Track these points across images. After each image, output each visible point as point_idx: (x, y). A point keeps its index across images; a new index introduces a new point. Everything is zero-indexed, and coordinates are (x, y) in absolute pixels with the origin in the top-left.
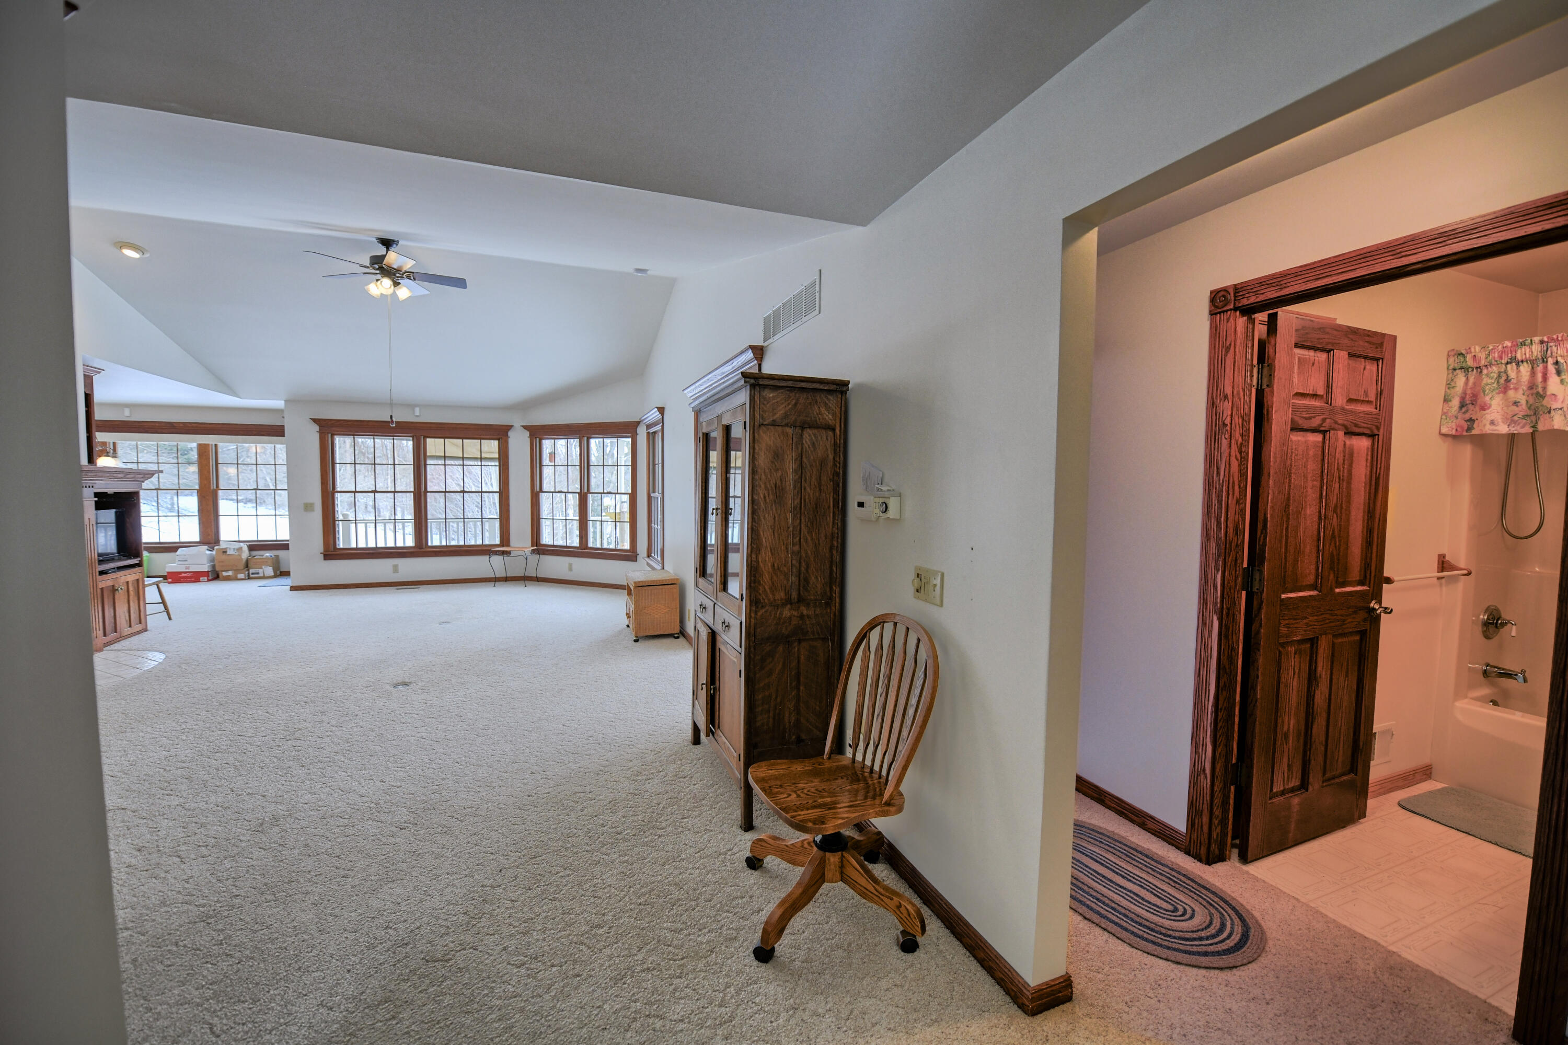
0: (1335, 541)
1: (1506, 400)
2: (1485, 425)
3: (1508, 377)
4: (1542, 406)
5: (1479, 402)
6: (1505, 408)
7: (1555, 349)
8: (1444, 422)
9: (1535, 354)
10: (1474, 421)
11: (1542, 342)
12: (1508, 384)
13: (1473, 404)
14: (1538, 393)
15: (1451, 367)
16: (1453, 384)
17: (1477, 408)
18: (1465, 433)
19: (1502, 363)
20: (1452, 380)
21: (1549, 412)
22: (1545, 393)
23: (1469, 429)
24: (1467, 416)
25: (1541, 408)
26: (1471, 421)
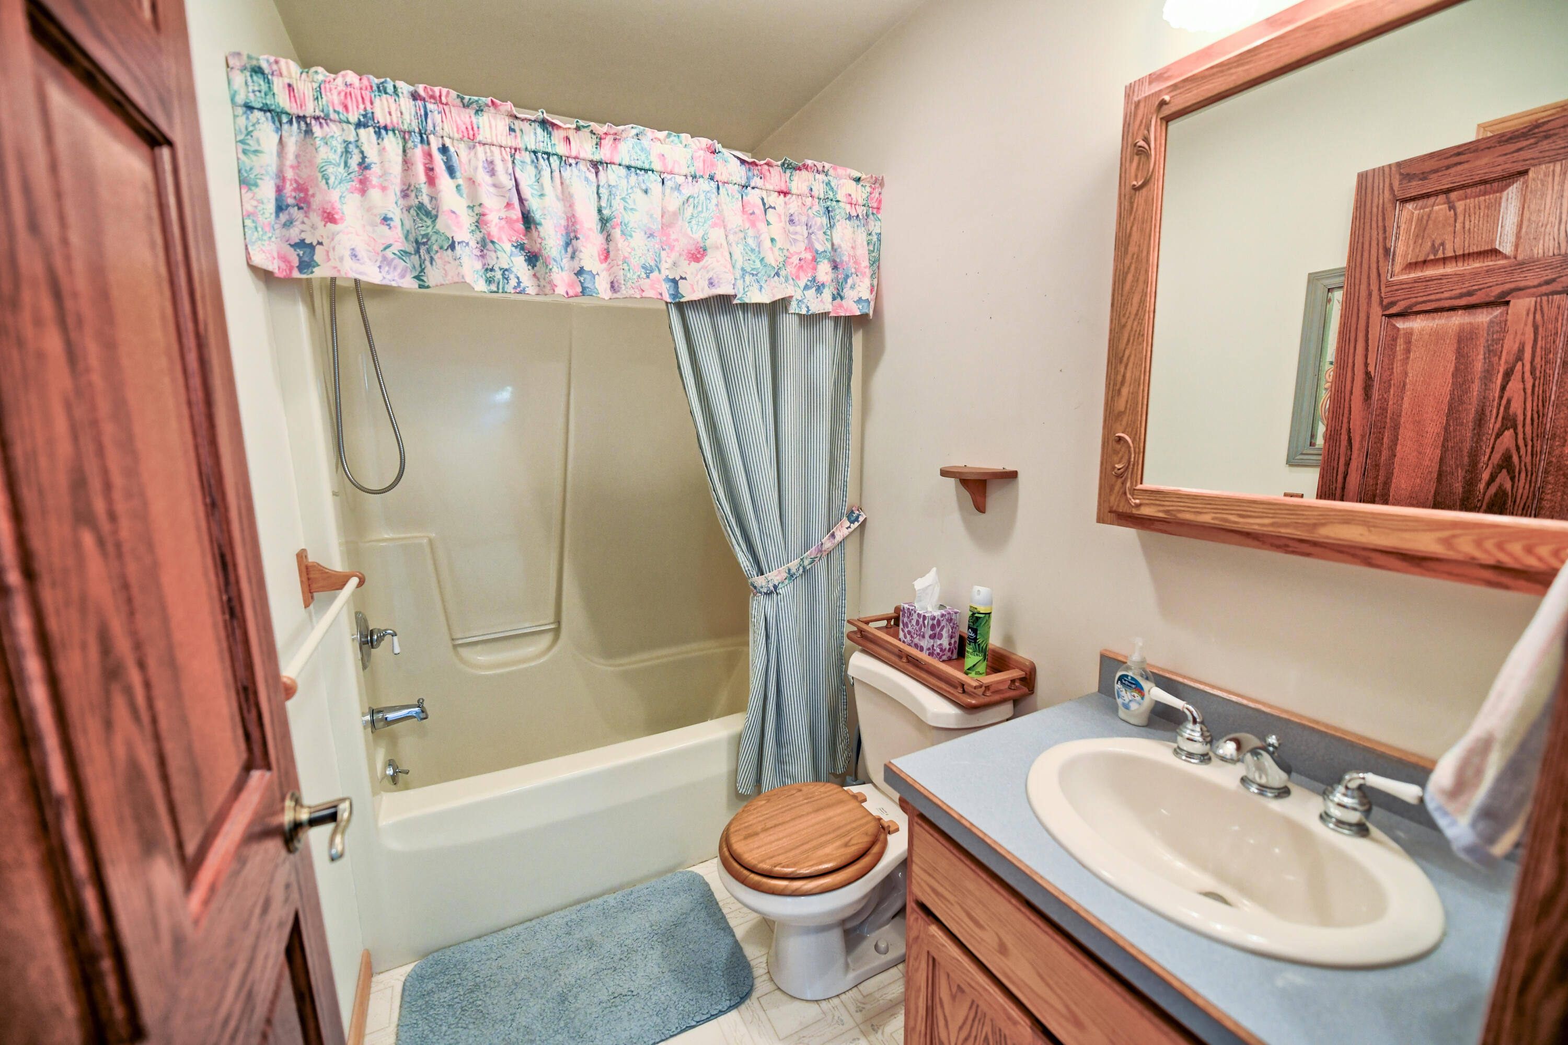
0: (128, 691)
1: (369, 210)
2: (341, 259)
3: (364, 158)
4: (437, 233)
5: (316, 202)
6: (369, 228)
7: (438, 118)
8: (252, 236)
9: (407, 117)
10: (311, 247)
11: (415, 96)
12: (367, 173)
13: (300, 208)
14: (421, 207)
15: (240, 99)
16: (253, 145)
17: (316, 218)
18: (296, 274)
19: (348, 122)
20: (249, 133)
21: (452, 247)
22: (437, 208)
23: (306, 265)
24: (295, 234)
25: (433, 239)
26: (305, 248)
